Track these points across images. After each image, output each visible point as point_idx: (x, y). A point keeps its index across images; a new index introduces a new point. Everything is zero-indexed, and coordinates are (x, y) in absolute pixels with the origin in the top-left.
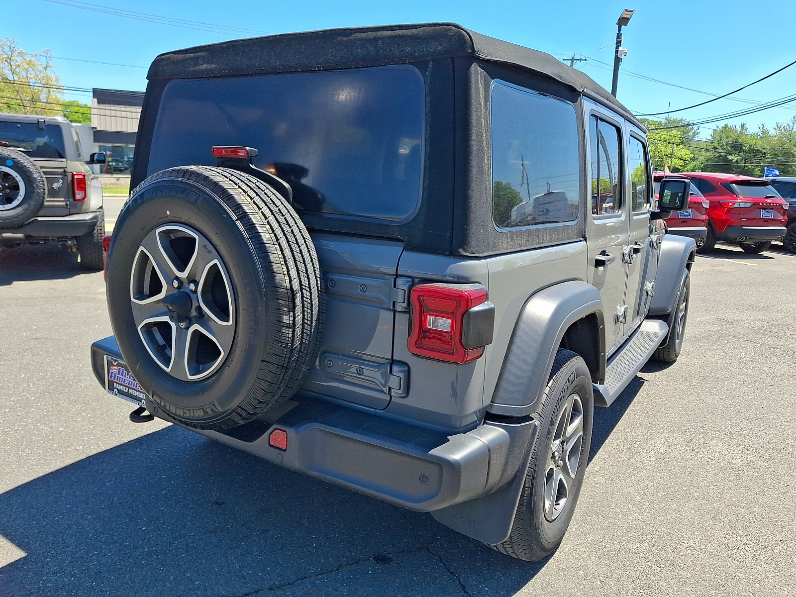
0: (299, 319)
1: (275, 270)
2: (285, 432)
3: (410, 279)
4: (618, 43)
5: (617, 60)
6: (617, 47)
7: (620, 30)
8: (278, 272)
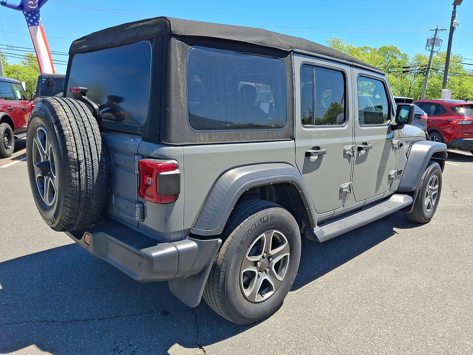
0: (83, 176)
1: (68, 149)
2: (89, 235)
3: (142, 157)
4: (453, 17)
5: (452, 29)
6: (452, 20)
7: (455, 8)
8: (70, 150)
